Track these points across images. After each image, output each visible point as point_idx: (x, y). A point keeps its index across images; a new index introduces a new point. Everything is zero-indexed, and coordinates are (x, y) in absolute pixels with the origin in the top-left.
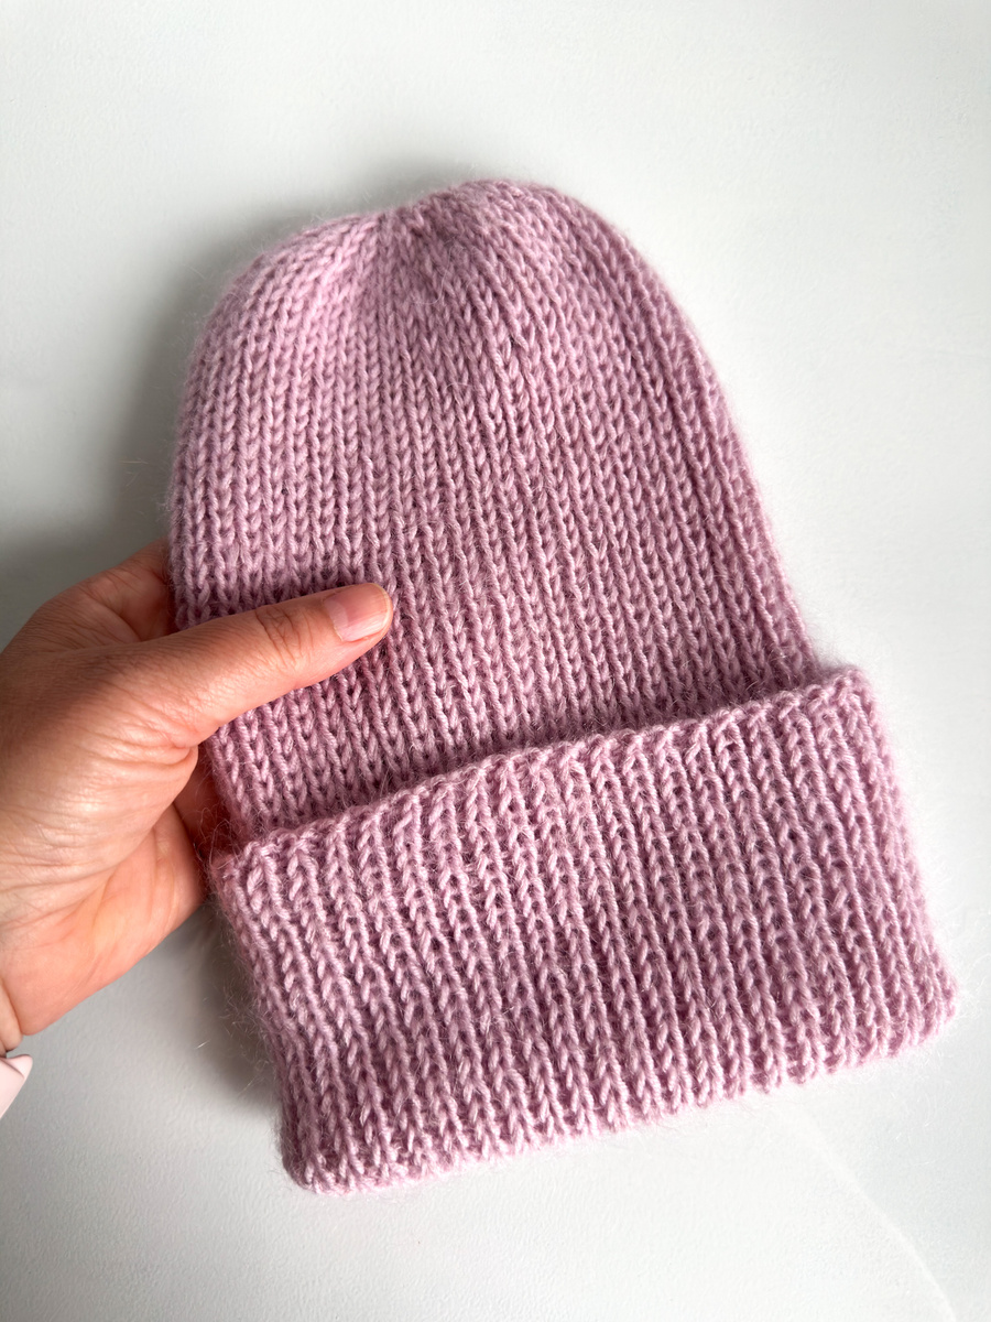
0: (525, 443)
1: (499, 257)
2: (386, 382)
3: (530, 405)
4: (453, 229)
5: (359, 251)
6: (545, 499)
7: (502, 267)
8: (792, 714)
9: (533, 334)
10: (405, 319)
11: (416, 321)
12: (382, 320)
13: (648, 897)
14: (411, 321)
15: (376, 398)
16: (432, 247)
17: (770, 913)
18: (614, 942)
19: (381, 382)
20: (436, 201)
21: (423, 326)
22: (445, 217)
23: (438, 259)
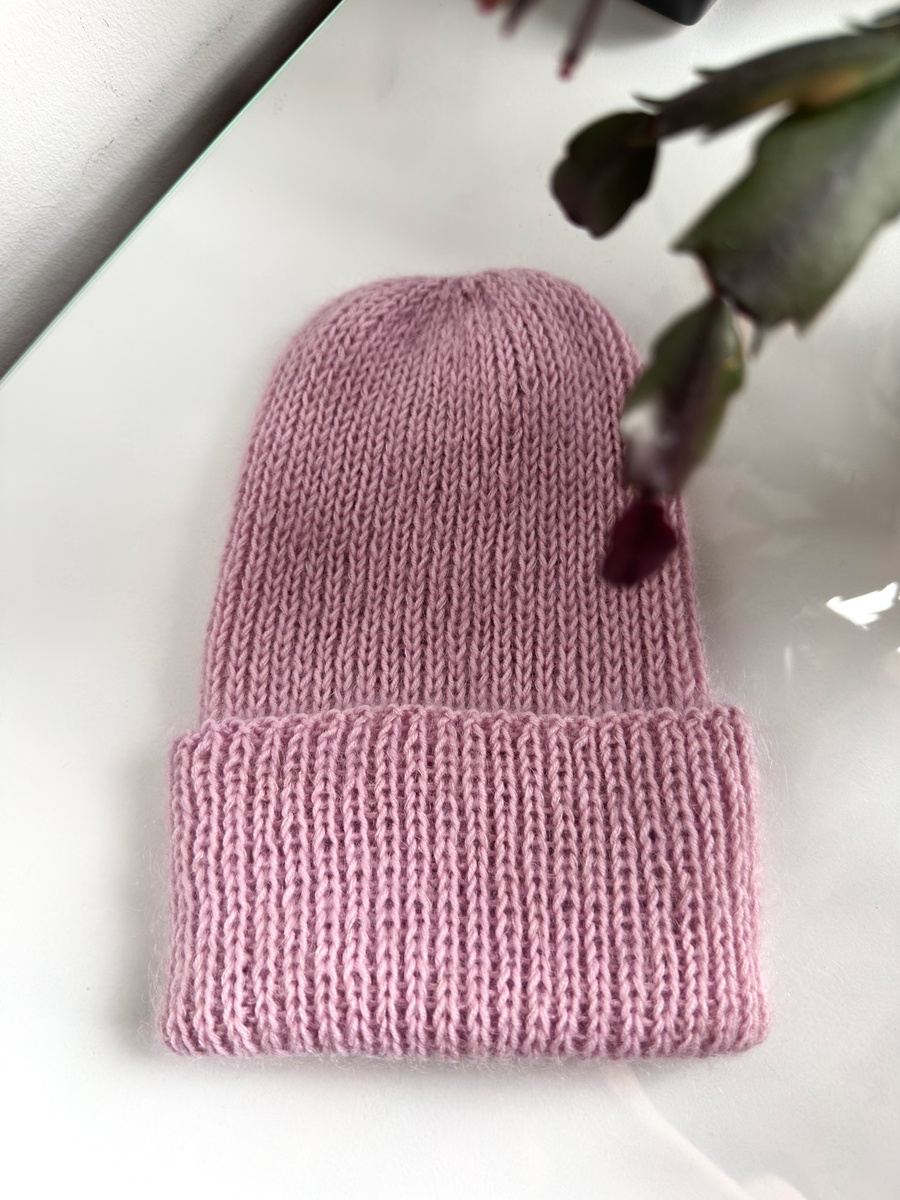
0: (511, 467)
1: (525, 325)
2: (416, 401)
3: (522, 439)
4: (494, 298)
5: (421, 301)
6: (516, 513)
7: (525, 332)
8: (668, 727)
9: (536, 385)
10: (443, 357)
11: (451, 360)
12: (426, 355)
13: (517, 859)
14: (447, 358)
15: (405, 411)
16: (477, 309)
17: (620, 898)
18: (479, 892)
19: (413, 400)
20: (488, 277)
21: (455, 364)
22: (492, 289)
23: (478, 318)
